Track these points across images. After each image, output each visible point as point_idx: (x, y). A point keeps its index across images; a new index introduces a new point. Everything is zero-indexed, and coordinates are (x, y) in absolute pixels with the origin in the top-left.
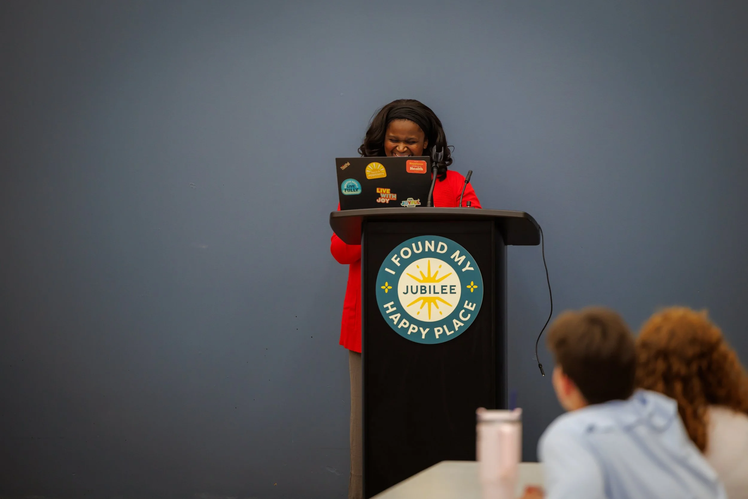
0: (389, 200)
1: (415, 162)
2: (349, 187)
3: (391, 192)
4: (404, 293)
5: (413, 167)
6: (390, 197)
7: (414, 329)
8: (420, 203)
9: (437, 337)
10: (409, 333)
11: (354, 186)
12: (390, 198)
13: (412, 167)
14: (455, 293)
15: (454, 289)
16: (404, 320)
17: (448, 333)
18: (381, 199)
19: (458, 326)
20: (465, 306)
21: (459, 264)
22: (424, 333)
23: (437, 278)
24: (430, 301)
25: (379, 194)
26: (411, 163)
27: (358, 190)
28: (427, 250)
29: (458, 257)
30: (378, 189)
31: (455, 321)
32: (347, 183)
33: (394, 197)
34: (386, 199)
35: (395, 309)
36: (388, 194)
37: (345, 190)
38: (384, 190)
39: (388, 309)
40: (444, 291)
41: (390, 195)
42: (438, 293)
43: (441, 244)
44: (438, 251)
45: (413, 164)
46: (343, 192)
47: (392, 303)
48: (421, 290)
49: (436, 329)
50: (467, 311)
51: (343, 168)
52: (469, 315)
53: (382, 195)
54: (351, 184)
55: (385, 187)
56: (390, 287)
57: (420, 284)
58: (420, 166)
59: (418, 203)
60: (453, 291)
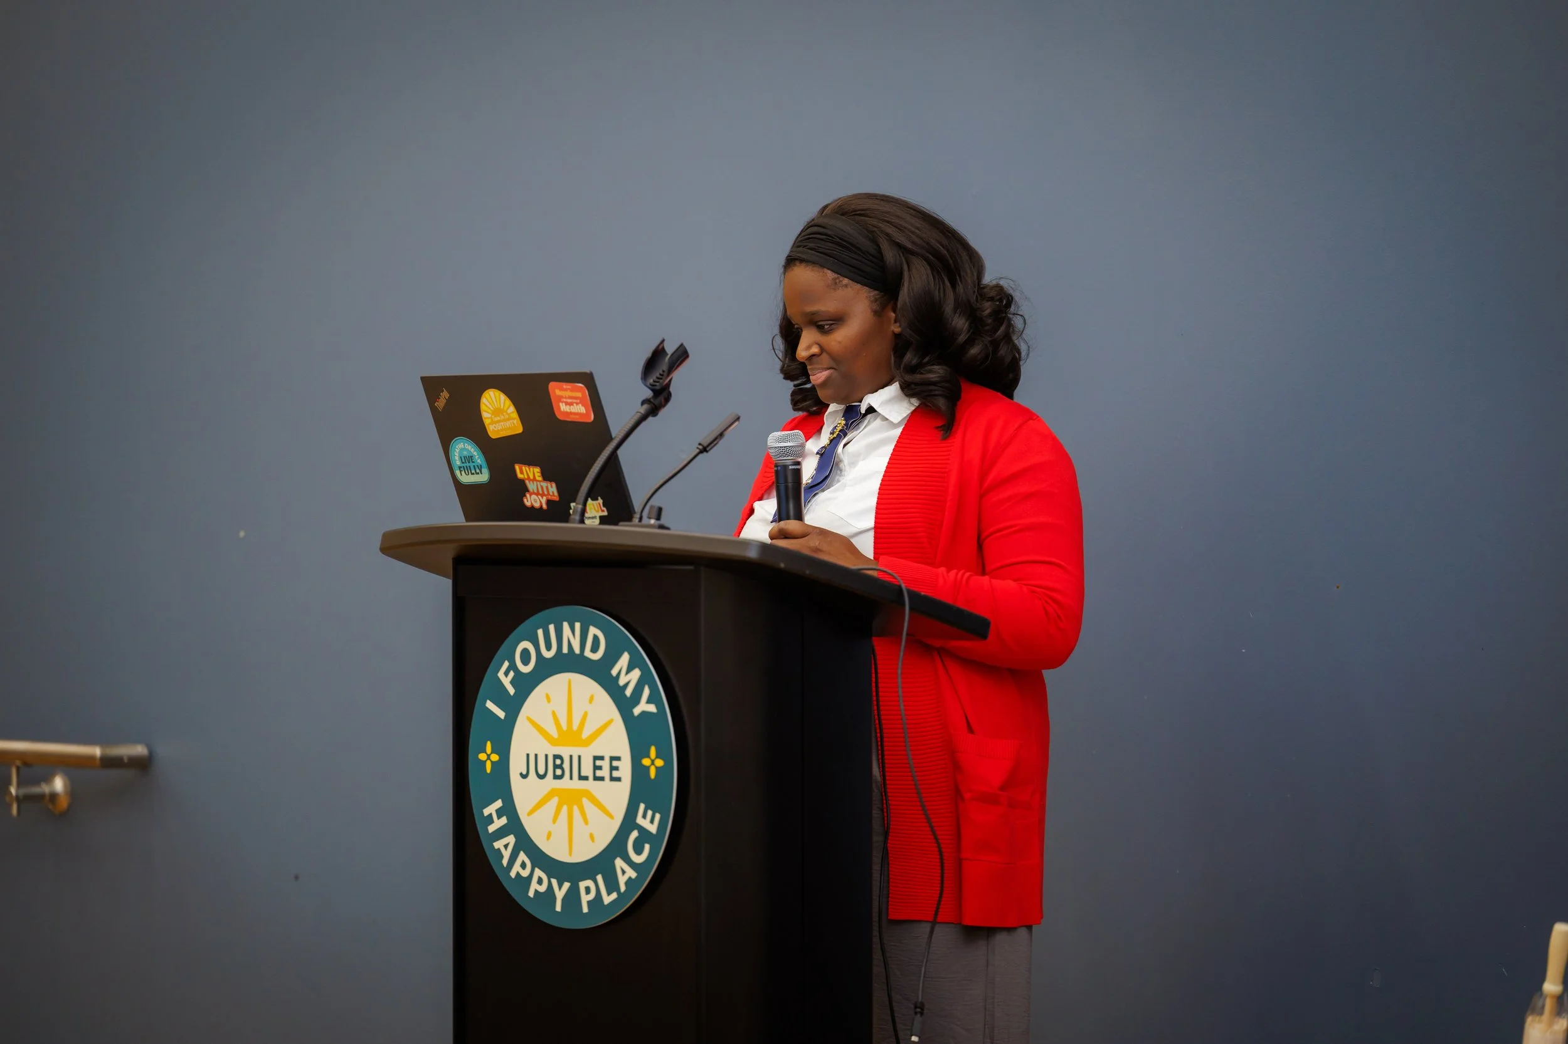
0: (545, 498)
1: (565, 387)
2: (464, 461)
3: (546, 477)
4: (521, 774)
5: (567, 404)
6: (546, 493)
7: (540, 881)
8: (605, 509)
9: (585, 910)
10: (531, 894)
11: (470, 458)
12: (545, 495)
13: (562, 402)
14: (618, 779)
15: (617, 768)
16: (522, 857)
17: (607, 899)
18: (530, 496)
19: (626, 877)
20: (640, 820)
21: (628, 692)
22: (560, 894)
23: (586, 733)
24: (571, 799)
25: (522, 482)
26: (558, 392)
27: (483, 470)
28: (565, 650)
29: (628, 672)
30: (517, 467)
31: (619, 863)
32: (457, 451)
33: (553, 492)
34: (540, 497)
35: (504, 821)
36: (540, 481)
37: (460, 468)
38: (530, 471)
39: (492, 822)
40: (599, 773)
41: (544, 484)
42: (586, 778)
43: (593, 631)
44: (588, 653)
45: (563, 393)
46: (457, 472)
47: (498, 804)
48: (556, 767)
49: (583, 885)
50: (645, 836)
51: (441, 403)
52: (647, 847)
53: (531, 486)
54: (465, 453)
55: (530, 463)
56: (495, 757)
57: (552, 751)
58: (578, 401)
59: (603, 511)
60: (615, 774)
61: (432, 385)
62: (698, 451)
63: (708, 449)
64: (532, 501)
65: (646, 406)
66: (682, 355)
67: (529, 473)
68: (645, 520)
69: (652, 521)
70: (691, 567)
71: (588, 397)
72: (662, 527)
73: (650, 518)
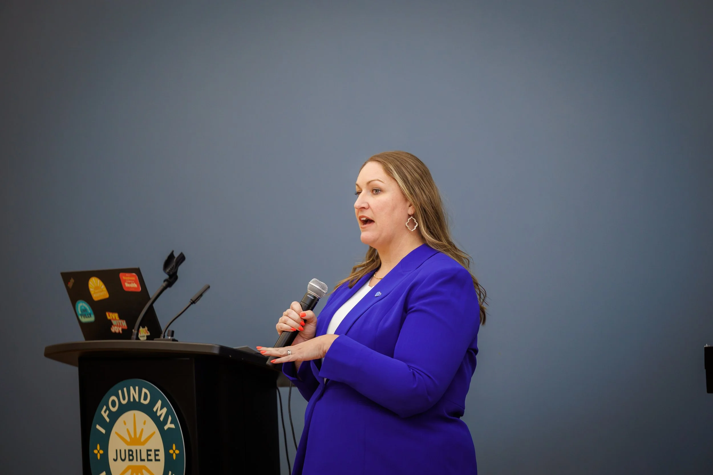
0: (121, 328)
1: (127, 275)
2: (82, 311)
3: (121, 318)
4: (114, 460)
5: (128, 283)
6: (121, 325)
8: (149, 332)
11: (85, 310)
13: (126, 282)
14: (159, 460)
15: (158, 455)
18: (114, 327)
21: (162, 419)
23: (143, 439)
24: (137, 471)
25: (110, 320)
26: (124, 278)
27: (92, 316)
28: (132, 400)
29: (161, 409)
30: (107, 314)
32: (79, 307)
33: (124, 325)
34: (119, 328)
36: (118, 320)
38: (113, 315)
40: (150, 458)
41: (120, 321)
42: (144, 460)
43: (144, 390)
44: (142, 401)
45: (126, 278)
46: (80, 317)
47: (104, 473)
48: (129, 455)
51: (70, 285)
53: (114, 322)
54: (83, 308)
55: (113, 311)
56: (101, 452)
57: (128, 448)
58: (134, 282)
59: (147, 333)
60: (157, 458)
61: (66, 276)
62: (190, 303)
63: (195, 302)
64: (115, 330)
65: (166, 283)
66: (182, 258)
67: (113, 316)
68: (166, 337)
69: (169, 338)
70: (188, 359)
71: (138, 280)
72: (174, 340)
73: (168, 336)
